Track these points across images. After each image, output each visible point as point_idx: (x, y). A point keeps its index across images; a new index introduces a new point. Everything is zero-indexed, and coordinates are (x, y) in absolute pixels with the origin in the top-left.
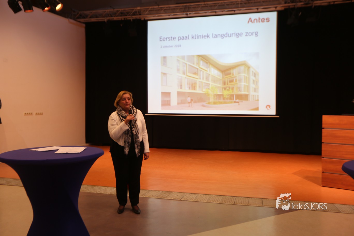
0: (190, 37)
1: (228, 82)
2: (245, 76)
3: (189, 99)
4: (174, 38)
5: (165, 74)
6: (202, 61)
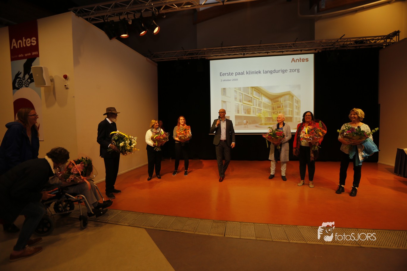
0: (245, 73)
1: (277, 108)
2: (289, 103)
3: (245, 121)
4: (232, 74)
5: (225, 102)
6: (255, 92)
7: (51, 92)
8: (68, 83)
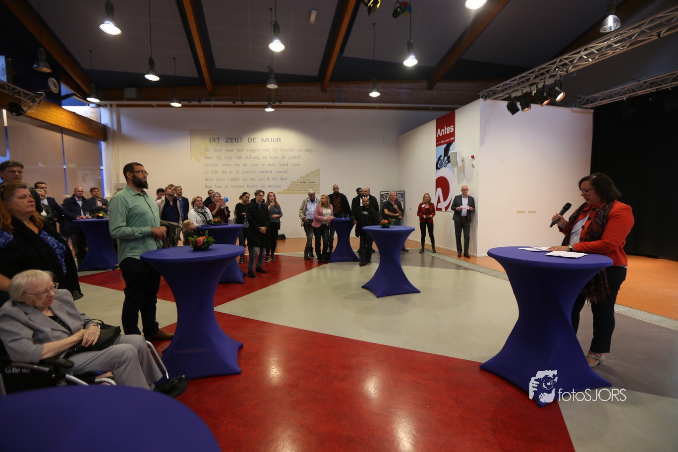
7: (462, 170)
8: (474, 162)
